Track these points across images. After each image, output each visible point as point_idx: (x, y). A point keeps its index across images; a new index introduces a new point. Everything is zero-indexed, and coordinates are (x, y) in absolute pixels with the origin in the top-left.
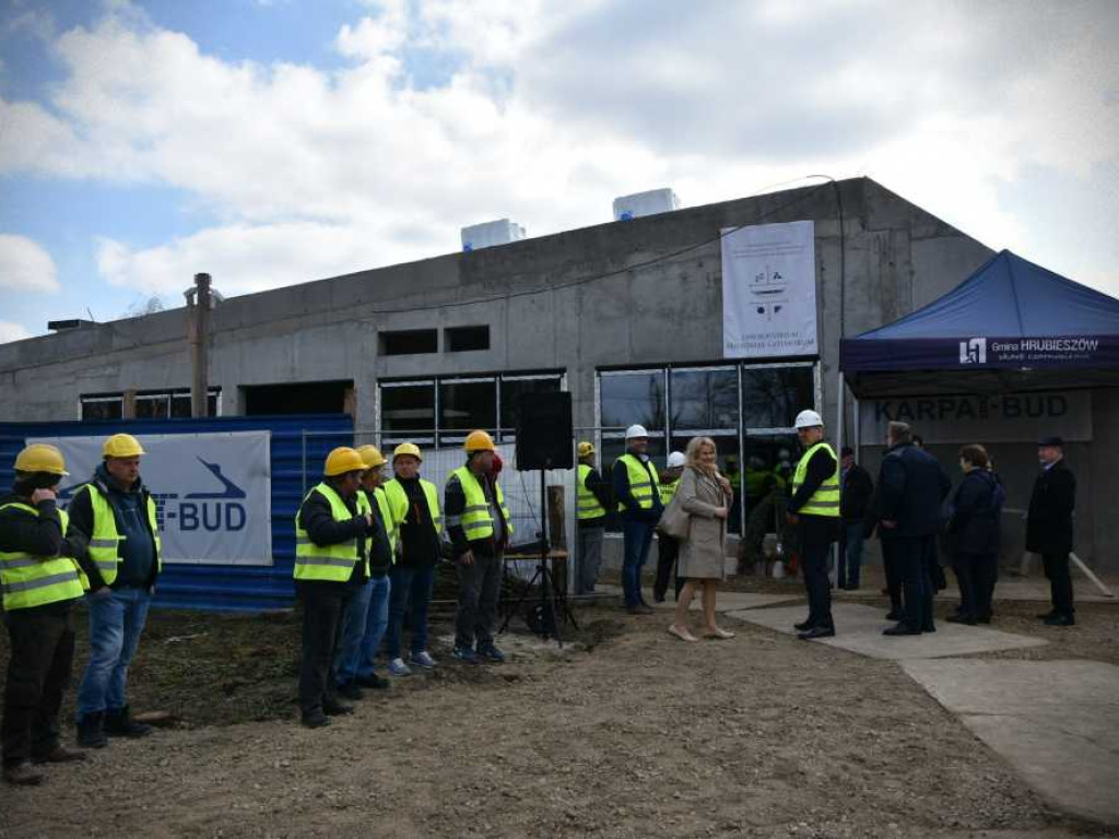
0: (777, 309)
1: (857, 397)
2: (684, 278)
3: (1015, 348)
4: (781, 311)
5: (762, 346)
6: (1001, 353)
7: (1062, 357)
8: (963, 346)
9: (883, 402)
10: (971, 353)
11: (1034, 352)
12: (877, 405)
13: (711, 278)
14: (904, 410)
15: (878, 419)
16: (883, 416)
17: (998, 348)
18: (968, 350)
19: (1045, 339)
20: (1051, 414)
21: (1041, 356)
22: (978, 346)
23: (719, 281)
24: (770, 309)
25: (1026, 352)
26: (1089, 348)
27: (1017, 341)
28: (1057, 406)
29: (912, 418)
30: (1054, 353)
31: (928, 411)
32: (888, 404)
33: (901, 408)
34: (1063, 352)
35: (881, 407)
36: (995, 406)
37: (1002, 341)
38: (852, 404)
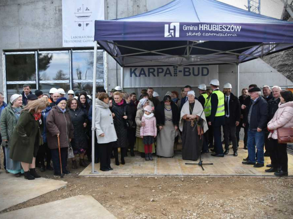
0: (87, 24)
1: (122, 67)
2: (45, 9)
3: (196, 28)
4: (88, 26)
5: (80, 41)
6: (188, 31)
7: (221, 35)
8: (166, 26)
9: (133, 69)
10: (171, 31)
11: (206, 31)
12: (131, 69)
13: (57, 9)
14: (142, 72)
15: (131, 76)
16: (133, 75)
17: (186, 29)
18: (170, 29)
19: (213, 24)
20: (203, 75)
21: (210, 34)
22: (175, 27)
23: (60, 10)
24: (83, 25)
25: (202, 32)
26: (236, 30)
27: (197, 25)
28: (205, 71)
29: (146, 76)
30: (217, 32)
31: (152, 73)
32: (135, 70)
33: (141, 72)
34: (222, 32)
35: (132, 71)
36: (180, 71)
37: (189, 24)
38: (120, 69)
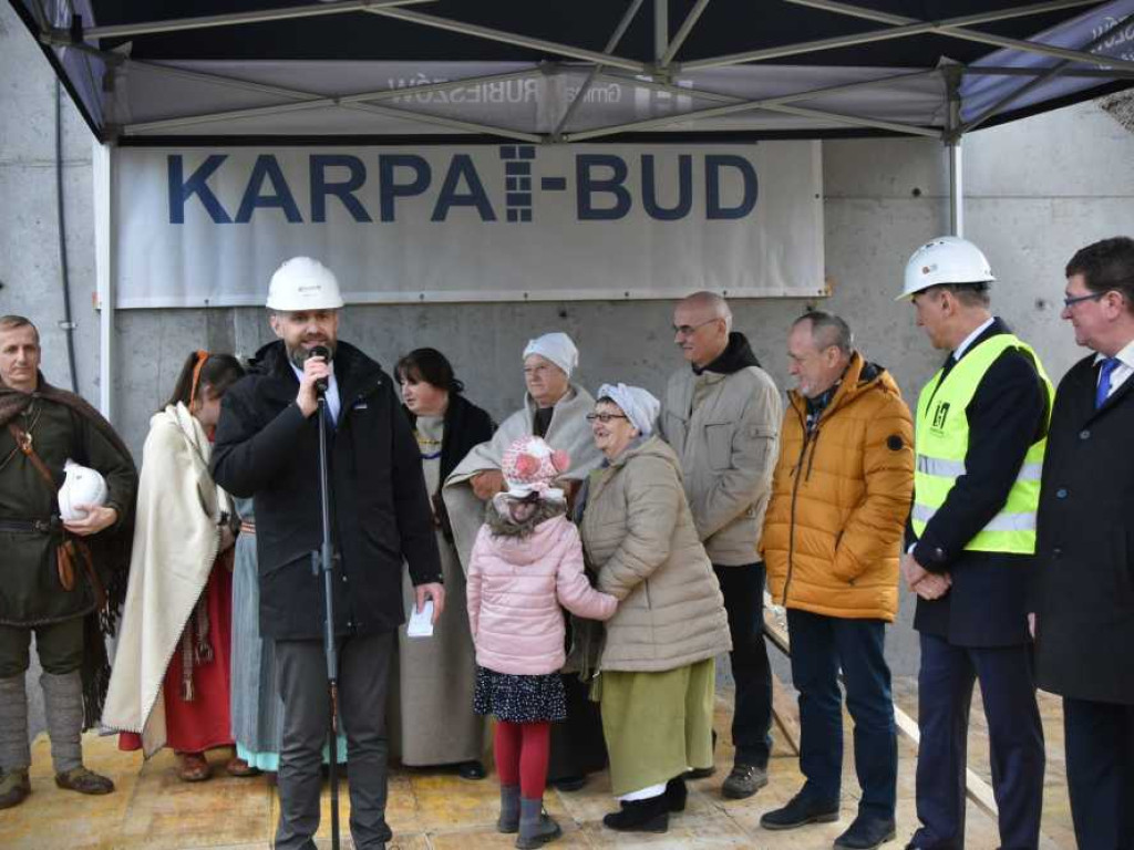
1: (102, 137)
9: (192, 160)
12: (175, 165)
14: (267, 189)
15: (177, 216)
16: (193, 205)
20: (714, 212)
28: (731, 189)
29: (293, 215)
32: (212, 165)
35: (187, 174)
